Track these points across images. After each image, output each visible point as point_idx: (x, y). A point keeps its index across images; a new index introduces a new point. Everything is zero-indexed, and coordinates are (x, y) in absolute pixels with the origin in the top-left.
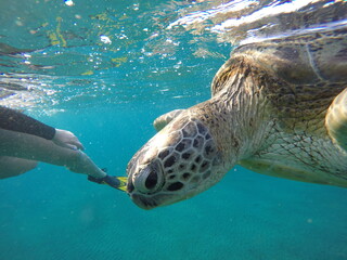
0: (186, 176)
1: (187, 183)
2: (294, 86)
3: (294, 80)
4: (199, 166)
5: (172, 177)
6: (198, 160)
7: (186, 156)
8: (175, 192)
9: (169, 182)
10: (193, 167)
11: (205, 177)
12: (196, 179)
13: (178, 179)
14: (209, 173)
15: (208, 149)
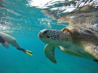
0: (51, 36)
1: (51, 38)
2: (76, 36)
3: (76, 34)
4: (55, 36)
5: (49, 35)
6: (55, 35)
7: (54, 33)
8: (47, 38)
9: (48, 35)
10: (54, 36)
11: (54, 40)
12: (52, 38)
13: (50, 36)
14: (55, 40)
15: (58, 35)
